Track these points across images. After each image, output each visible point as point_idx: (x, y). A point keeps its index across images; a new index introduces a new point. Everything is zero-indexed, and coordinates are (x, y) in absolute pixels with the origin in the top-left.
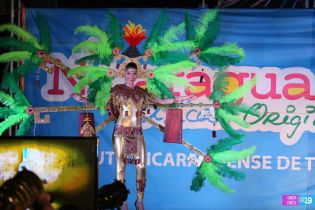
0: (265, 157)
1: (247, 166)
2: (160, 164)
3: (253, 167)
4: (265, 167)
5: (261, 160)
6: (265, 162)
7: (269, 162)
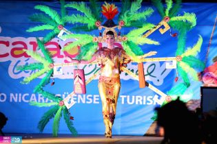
0: (95, 96)
1: (84, 102)
2: (27, 101)
3: (87, 102)
4: (95, 102)
5: (92, 98)
6: (95, 99)
7: (98, 99)
